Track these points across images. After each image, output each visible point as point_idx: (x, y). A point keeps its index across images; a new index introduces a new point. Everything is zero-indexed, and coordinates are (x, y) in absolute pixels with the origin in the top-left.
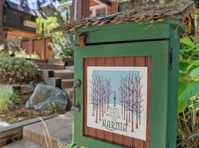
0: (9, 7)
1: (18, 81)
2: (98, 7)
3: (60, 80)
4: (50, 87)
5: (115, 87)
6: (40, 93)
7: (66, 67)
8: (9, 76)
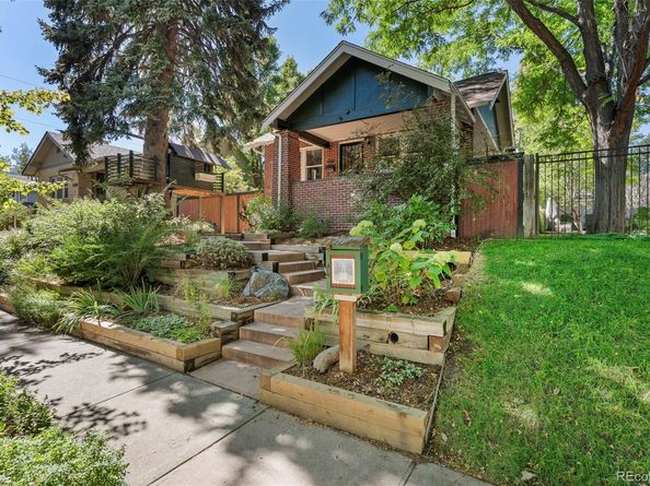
0: (175, 153)
1: (230, 266)
2: (308, 148)
3: (277, 264)
4: (268, 272)
5: (344, 266)
6: (259, 279)
7: (273, 246)
8: (219, 261)
